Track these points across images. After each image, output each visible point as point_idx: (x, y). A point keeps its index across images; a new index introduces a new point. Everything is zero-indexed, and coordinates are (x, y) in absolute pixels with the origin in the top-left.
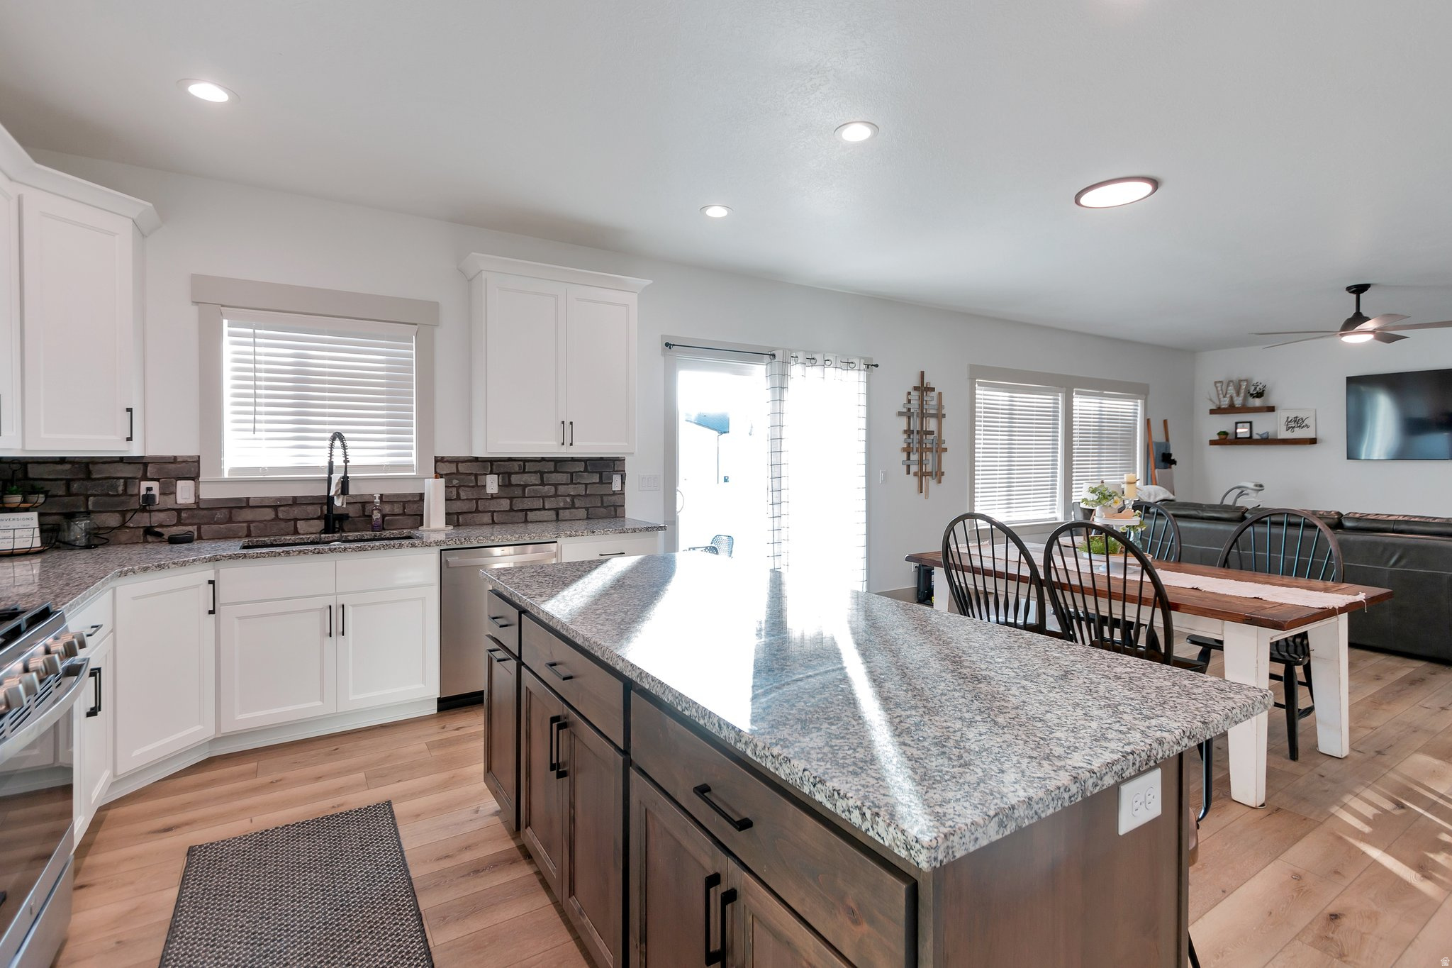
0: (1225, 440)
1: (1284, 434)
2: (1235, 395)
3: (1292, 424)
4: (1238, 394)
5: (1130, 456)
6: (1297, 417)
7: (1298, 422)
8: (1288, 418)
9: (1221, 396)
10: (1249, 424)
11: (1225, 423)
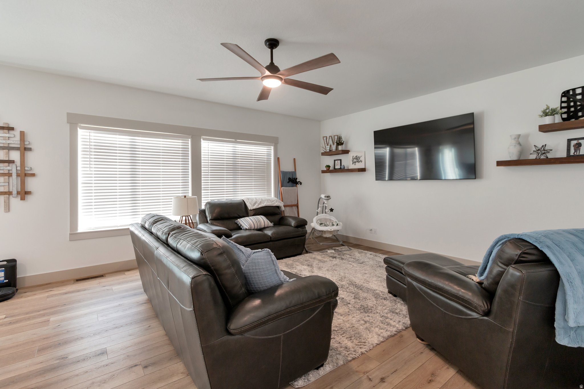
0: (328, 170)
1: (352, 167)
2: (332, 144)
3: (355, 160)
4: (333, 144)
5: (265, 180)
6: (357, 156)
7: (357, 159)
8: (353, 156)
9: (326, 145)
10: (340, 161)
11: (329, 161)
